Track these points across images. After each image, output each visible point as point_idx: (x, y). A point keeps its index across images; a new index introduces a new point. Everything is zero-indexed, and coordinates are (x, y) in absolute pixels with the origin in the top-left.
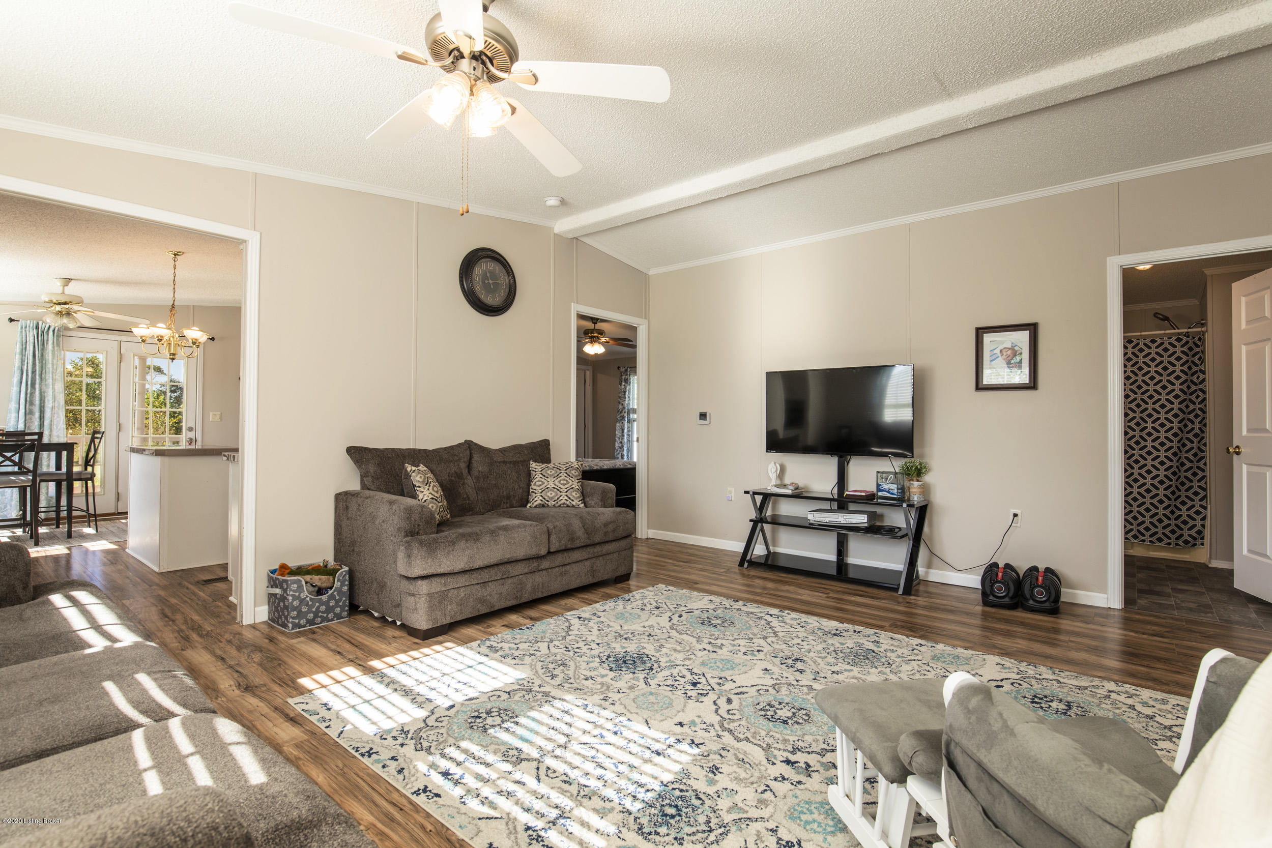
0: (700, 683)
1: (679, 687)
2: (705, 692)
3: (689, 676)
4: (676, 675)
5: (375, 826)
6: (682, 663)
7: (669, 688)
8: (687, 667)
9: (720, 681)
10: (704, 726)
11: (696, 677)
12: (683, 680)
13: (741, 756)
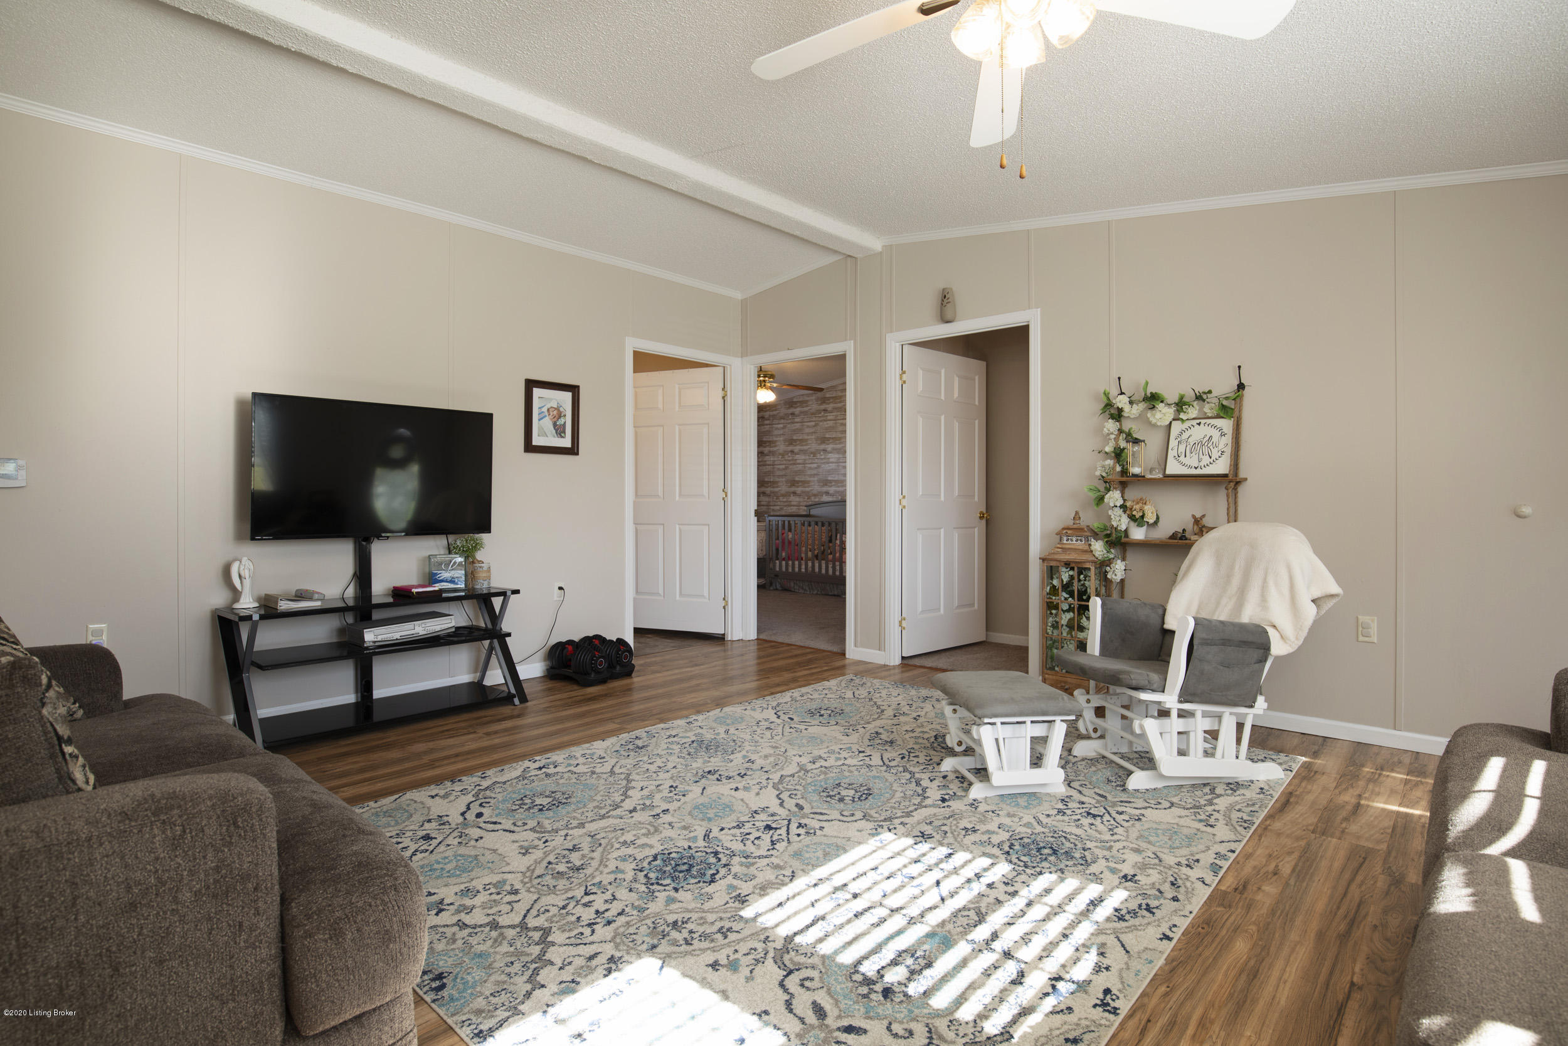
5: (1194, 1035)
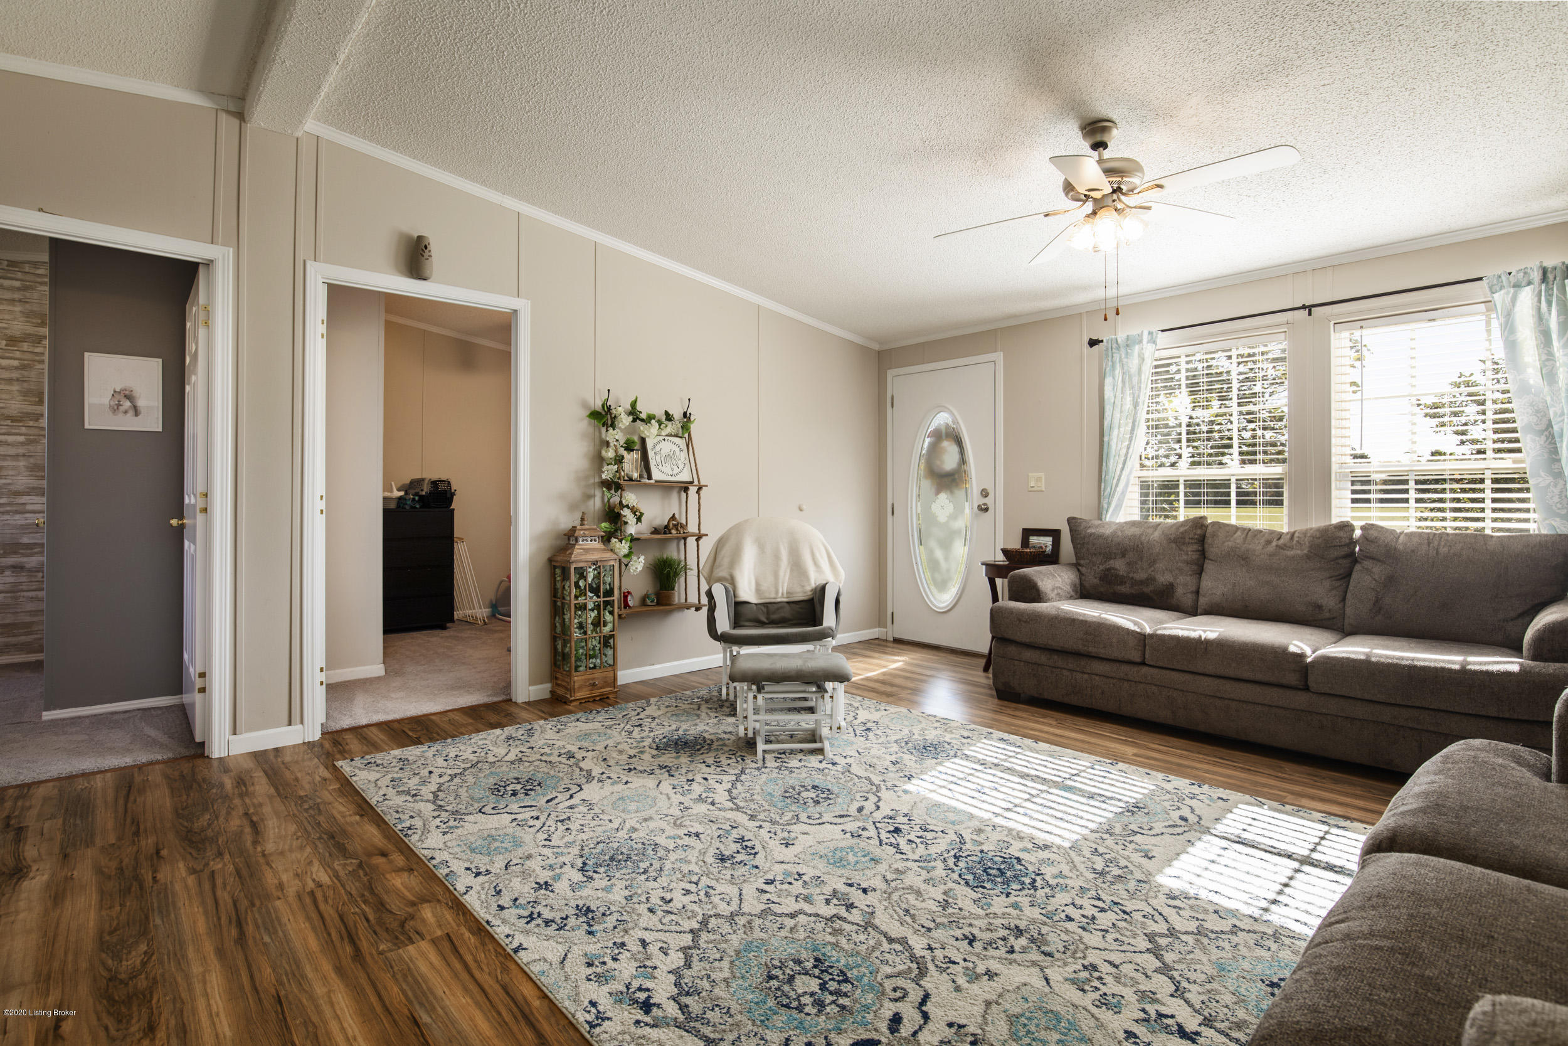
0: (889, 832)
1: (917, 828)
2: (886, 820)
3: (904, 846)
4: (920, 845)
6: (909, 864)
7: (931, 828)
8: (904, 857)
9: (861, 832)
10: (896, 789)
11: (892, 840)
12: (912, 837)
13: (872, 769)
